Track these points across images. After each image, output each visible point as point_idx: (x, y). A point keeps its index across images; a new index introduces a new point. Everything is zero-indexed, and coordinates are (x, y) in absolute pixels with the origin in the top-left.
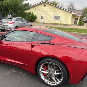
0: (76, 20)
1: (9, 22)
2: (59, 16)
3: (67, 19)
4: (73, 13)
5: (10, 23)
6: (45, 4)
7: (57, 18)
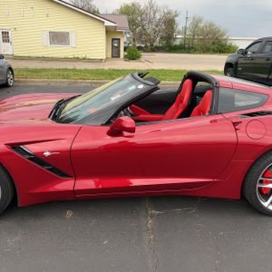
0: (116, 45)
4: (108, 23)
7: (59, 38)
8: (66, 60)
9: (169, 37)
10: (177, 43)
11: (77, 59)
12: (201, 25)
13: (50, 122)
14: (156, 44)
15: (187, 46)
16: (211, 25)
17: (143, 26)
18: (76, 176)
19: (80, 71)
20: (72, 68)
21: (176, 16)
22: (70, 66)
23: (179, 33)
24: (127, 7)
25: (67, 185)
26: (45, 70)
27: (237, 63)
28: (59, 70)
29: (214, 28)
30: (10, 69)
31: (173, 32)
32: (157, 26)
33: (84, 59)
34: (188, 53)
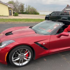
4: (9, 6)
9: (22, 10)
10: (25, 12)
12: (30, 7)
14: (19, 12)
15: (27, 12)
16: (33, 8)
17: (15, 7)
21: (24, 5)
23: (25, 9)
24: (10, 2)
27: (49, 17)
31: (23, 9)
32: (19, 7)
34: (28, 14)
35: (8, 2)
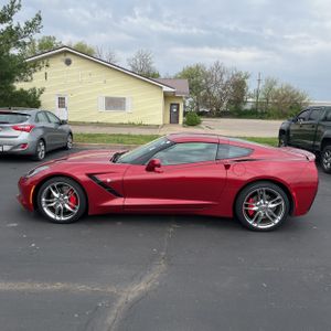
0: (175, 110)
1: (21, 125)
2: (124, 99)
3: (147, 108)
4: (166, 89)
5: (23, 130)
6: (69, 56)
7: (115, 103)
8: (121, 125)
9: (238, 101)
10: (248, 107)
11: (132, 125)
12: (276, 88)
13: (110, 163)
14: (222, 109)
15: (259, 111)
16: (288, 87)
17: (208, 89)
18: (125, 196)
19: (135, 136)
20: (126, 133)
21: (247, 77)
22: (125, 131)
23: (250, 96)
25: (118, 202)
26: (99, 135)
27: (288, 131)
28: (113, 135)
29: (290, 91)
30: (71, 133)
31: (243, 95)
32: (224, 89)
33: (140, 125)
34: (261, 118)
35: (181, 70)
